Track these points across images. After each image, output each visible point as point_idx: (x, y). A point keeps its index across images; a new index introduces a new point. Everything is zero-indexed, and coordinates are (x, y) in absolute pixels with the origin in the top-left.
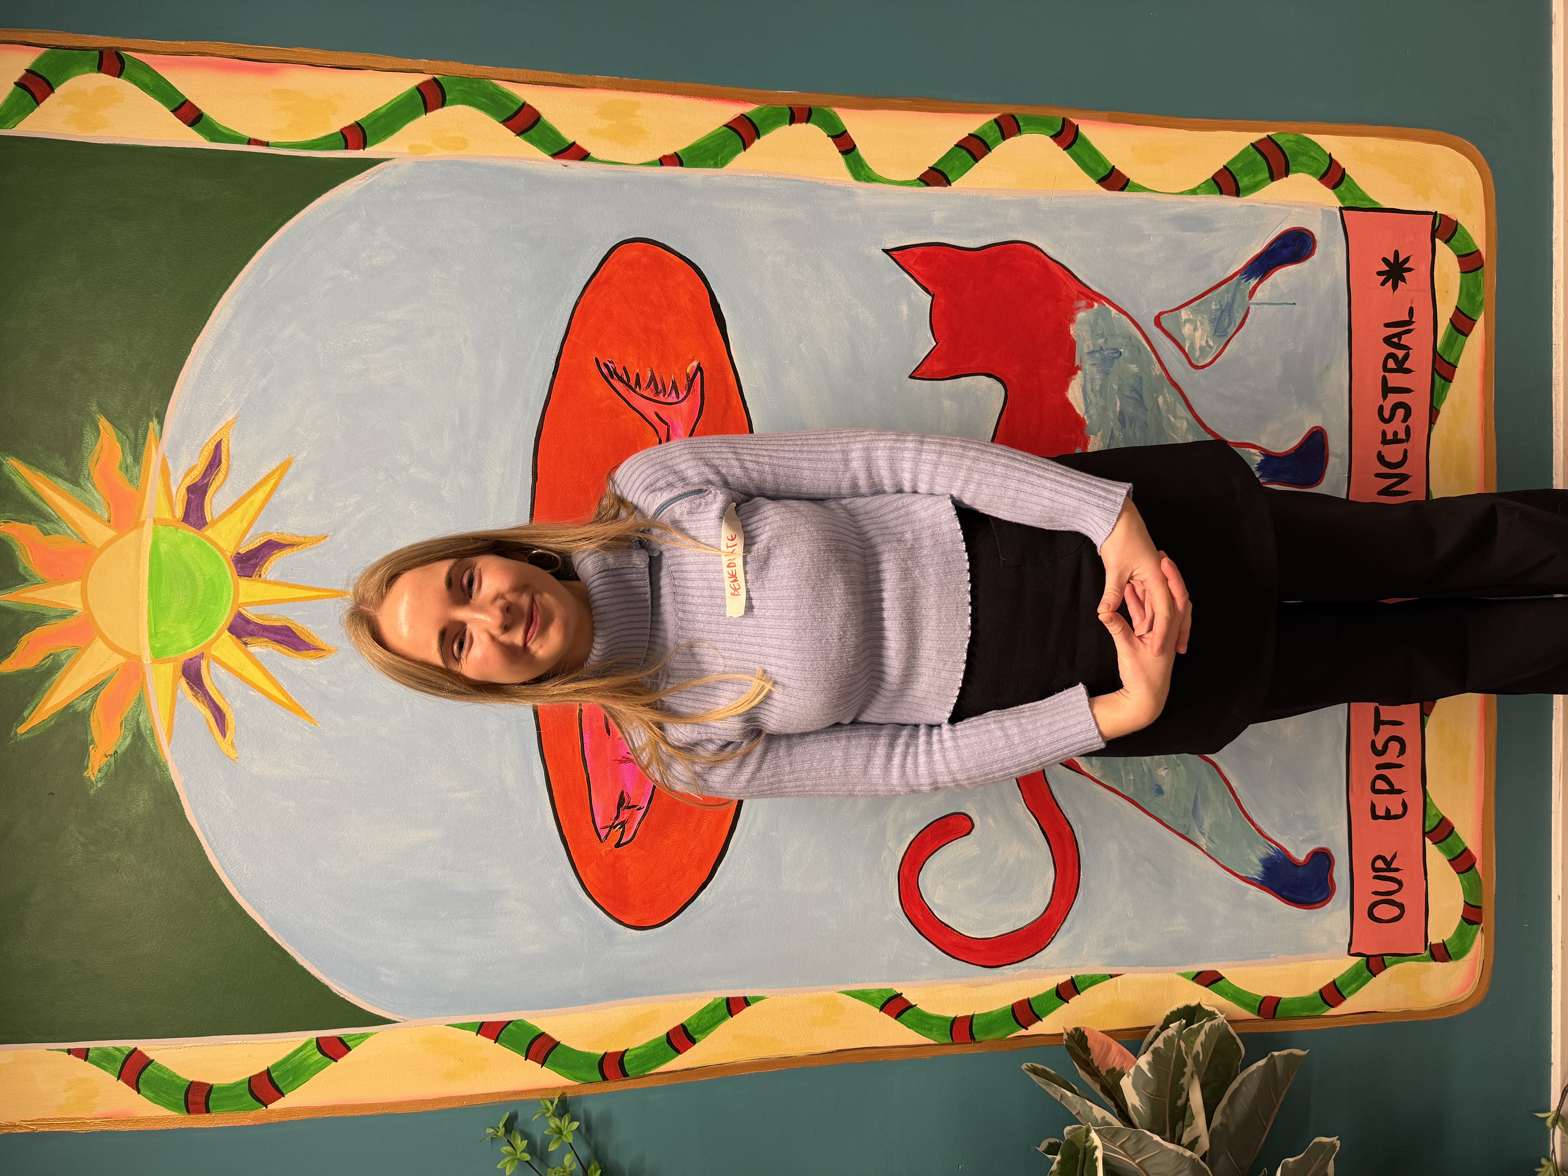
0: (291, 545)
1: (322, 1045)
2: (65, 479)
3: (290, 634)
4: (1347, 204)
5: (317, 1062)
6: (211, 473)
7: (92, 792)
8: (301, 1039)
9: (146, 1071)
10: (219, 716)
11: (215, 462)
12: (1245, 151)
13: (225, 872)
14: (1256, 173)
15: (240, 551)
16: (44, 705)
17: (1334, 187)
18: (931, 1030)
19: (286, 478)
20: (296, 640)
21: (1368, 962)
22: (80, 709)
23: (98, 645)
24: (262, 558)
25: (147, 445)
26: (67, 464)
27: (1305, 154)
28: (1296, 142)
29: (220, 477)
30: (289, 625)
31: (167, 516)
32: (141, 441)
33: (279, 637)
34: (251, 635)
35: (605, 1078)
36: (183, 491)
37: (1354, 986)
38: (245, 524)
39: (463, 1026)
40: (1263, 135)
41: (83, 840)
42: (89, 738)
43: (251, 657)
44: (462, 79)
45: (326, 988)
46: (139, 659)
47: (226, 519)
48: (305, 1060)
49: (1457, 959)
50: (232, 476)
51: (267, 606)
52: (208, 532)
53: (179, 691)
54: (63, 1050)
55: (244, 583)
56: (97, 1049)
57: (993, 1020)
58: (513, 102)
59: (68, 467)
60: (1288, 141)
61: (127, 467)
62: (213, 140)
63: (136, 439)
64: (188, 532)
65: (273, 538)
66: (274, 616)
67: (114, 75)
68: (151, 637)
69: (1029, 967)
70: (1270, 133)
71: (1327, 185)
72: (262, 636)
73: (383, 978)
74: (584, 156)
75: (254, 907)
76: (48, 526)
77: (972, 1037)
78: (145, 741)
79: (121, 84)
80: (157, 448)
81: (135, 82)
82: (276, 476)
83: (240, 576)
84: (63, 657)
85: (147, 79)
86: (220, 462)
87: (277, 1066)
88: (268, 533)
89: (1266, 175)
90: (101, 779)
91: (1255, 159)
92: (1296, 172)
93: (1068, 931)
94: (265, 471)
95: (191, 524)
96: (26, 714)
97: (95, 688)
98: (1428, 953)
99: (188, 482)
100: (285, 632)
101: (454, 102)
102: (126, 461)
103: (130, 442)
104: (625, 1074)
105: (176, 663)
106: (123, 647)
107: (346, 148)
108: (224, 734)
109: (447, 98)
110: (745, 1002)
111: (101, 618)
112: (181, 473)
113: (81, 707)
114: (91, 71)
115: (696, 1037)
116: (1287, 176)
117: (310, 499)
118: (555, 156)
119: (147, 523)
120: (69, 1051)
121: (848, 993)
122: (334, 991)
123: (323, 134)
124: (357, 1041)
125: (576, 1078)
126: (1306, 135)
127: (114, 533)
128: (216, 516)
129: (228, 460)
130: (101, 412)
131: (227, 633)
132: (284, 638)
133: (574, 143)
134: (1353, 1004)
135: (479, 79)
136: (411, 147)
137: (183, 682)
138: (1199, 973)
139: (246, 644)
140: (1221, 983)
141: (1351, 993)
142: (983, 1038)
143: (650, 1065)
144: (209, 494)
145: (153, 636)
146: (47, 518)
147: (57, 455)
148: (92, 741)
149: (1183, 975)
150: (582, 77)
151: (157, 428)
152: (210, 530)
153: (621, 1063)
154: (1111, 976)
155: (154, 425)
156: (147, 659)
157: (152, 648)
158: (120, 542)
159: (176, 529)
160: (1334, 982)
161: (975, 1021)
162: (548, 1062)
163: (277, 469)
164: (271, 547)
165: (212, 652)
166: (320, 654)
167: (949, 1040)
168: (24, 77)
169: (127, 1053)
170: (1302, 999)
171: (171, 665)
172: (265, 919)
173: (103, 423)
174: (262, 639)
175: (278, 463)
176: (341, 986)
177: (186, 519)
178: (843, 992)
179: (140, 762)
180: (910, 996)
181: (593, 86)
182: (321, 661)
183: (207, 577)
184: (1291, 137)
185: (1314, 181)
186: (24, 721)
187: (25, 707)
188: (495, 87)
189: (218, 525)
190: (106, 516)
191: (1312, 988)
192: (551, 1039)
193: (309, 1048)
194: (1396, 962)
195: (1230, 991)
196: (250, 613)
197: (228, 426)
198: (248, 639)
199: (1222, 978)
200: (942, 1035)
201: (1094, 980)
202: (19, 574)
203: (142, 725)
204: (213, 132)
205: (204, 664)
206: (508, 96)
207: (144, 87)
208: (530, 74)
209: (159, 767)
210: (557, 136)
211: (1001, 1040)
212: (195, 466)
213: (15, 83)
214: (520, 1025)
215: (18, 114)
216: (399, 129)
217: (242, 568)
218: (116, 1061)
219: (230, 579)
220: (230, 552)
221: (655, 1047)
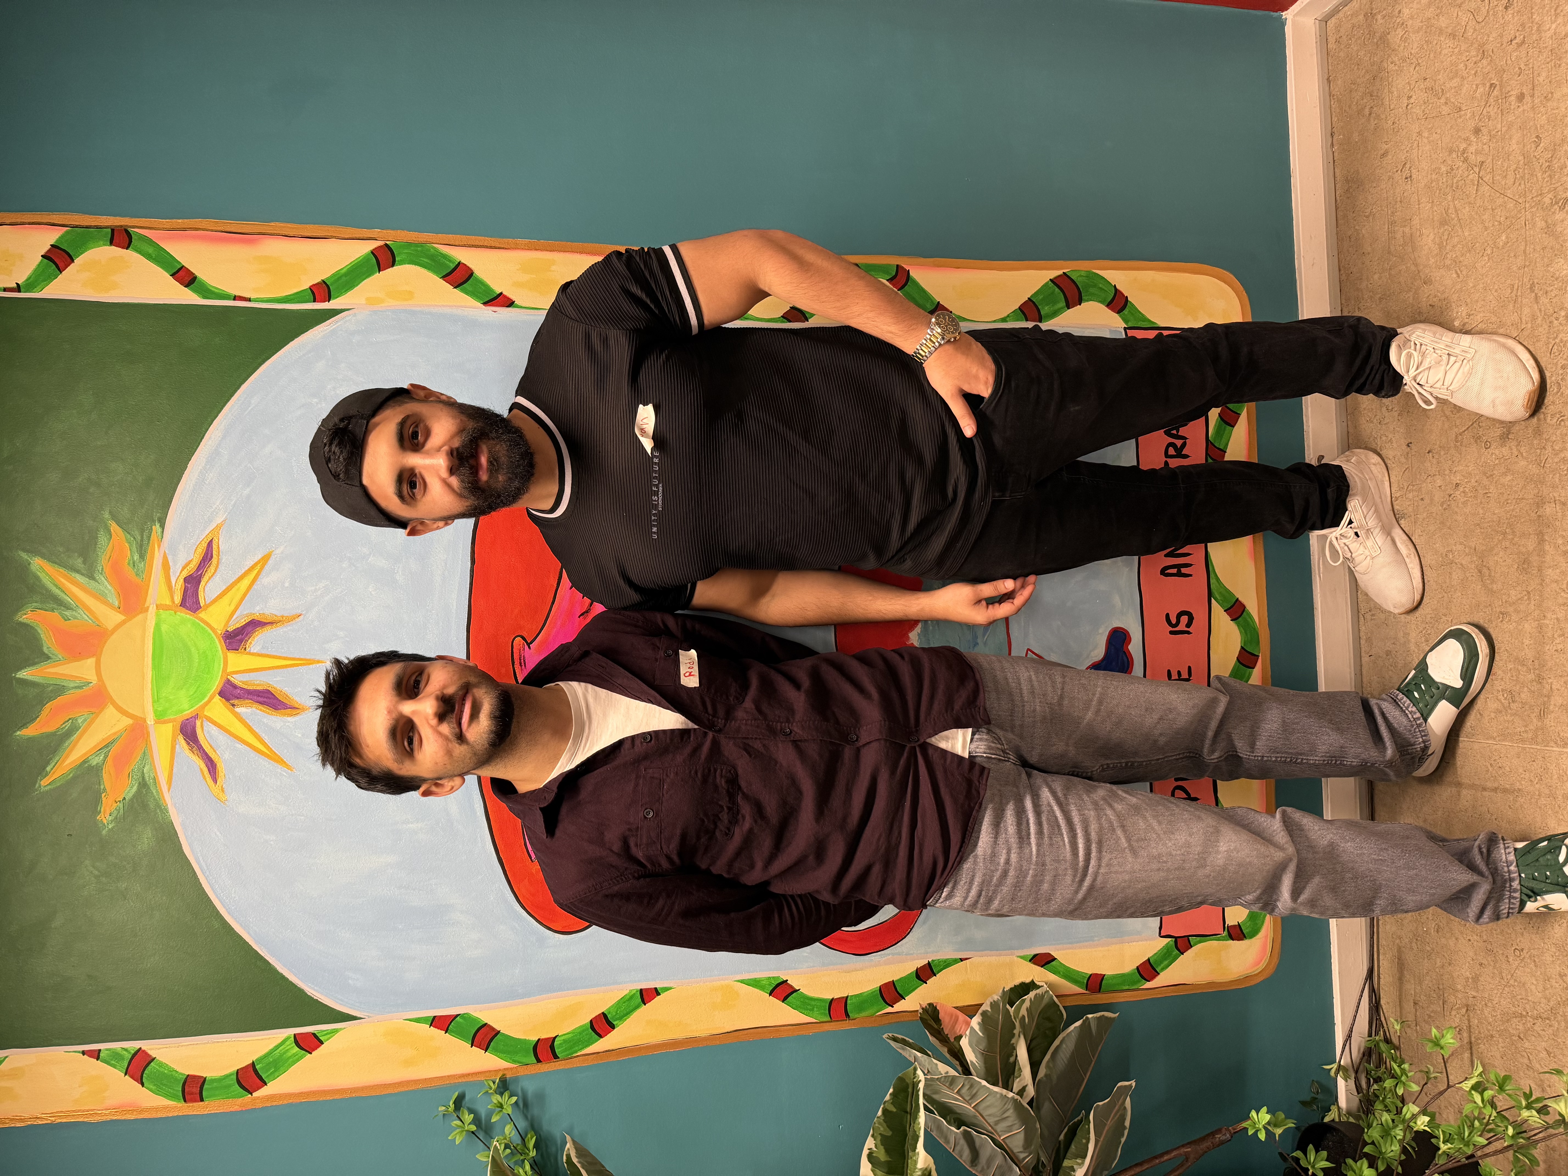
0: (271, 623)
1: (299, 1041)
2: (83, 574)
3: (270, 696)
4: (1130, 325)
5: (294, 1055)
6: (204, 566)
7: (104, 832)
8: (281, 1035)
9: (149, 1067)
10: (211, 766)
11: (207, 557)
12: (1046, 285)
13: (217, 896)
14: (1055, 303)
15: (229, 629)
16: (64, 761)
17: (1119, 311)
18: (812, 1010)
19: (267, 567)
20: (275, 701)
21: (1176, 942)
22: (95, 763)
23: (110, 710)
24: (247, 634)
25: (150, 545)
26: (84, 562)
27: (1095, 286)
28: (1087, 277)
29: (212, 569)
30: (270, 689)
31: (168, 602)
32: (145, 542)
33: (261, 699)
34: (238, 698)
35: (539, 1061)
36: (181, 581)
37: (1166, 962)
38: (233, 607)
39: (418, 1020)
40: (1060, 272)
41: (96, 873)
42: (102, 787)
43: (238, 716)
44: (409, 244)
45: (301, 991)
46: (145, 720)
47: (217, 603)
48: (285, 1053)
49: (1251, 937)
50: (222, 568)
51: (251, 674)
52: (202, 615)
53: (177, 746)
54: (79, 1052)
55: (232, 656)
56: (107, 1050)
57: (864, 1001)
58: (450, 261)
59: (85, 564)
60: (1080, 276)
61: (134, 563)
62: (205, 297)
63: (142, 540)
64: (184, 615)
65: (256, 618)
66: (258, 681)
67: (123, 248)
68: (154, 702)
69: (893, 954)
70: (1065, 271)
71: (1113, 310)
72: (247, 698)
73: (350, 981)
74: (510, 303)
75: (241, 925)
76: (68, 613)
77: (847, 1015)
78: (149, 788)
79: (129, 255)
80: (159, 546)
81: (140, 252)
82: (258, 567)
83: (229, 650)
84: (80, 721)
85: (151, 250)
86: (212, 557)
87: (260, 1059)
88: (251, 614)
89: (1063, 304)
90: (112, 821)
91: (1054, 290)
92: (1087, 301)
93: (924, 923)
94: (249, 563)
95: (187, 608)
96: (48, 769)
97: (106, 746)
98: (1226, 933)
99: (185, 574)
100: (266, 695)
101: (402, 262)
102: (133, 559)
103: (137, 543)
104: (556, 1057)
105: (175, 723)
106: (130, 711)
107: (314, 301)
108: (215, 781)
109: (397, 259)
110: (656, 992)
111: (112, 688)
112: (179, 567)
113: (95, 761)
114: (104, 245)
115: (615, 1023)
116: (1080, 304)
117: (287, 585)
118: (485, 304)
119: (151, 608)
120: (84, 1053)
121: (742, 981)
122: (309, 994)
123: (295, 291)
124: (329, 1036)
125: (514, 1061)
126: (1094, 271)
127: (123, 618)
128: (208, 602)
129: (218, 555)
130: (113, 519)
131: (218, 697)
132: (265, 700)
133: (501, 293)
134: (1165, 978)
135: (421, 244)
136: (367, 299)
137: (181, 738)
138: (1035, 956)
139: (233, 705)
140: (1054, 963)
141: (1163, 969)
142: (857, 1016)
143: (577, 1048)
144: (203, 583)
145: (156, 701)
146: (68, 607)
147: (76, 554)
148: (105, 789)
149: (1021, 957)
150: (506, 240)
151: (160, 530)
152: (203, 612)
153: (552, 1047)
154: (962, 960)
155: (157, 527)
156: (150, 722)
157: (155, 711)
158: (128, 625)
159: (175, 613)
160: (1149, 960)
161: (849, 1002)
162: (490, 1048)
163: (259, 562)
164: (254, 625)
165: (206, 713)
166: (295, 712)
167: (828, 1019)
168: (49, 251)
169: (133, 1052)
170: (1123, 975)
171: (171, 725)
172: (250, 935)
173: (114, 526)
174: (247, 701)
175: (260, 557)
176: (314, 990)
177: (183, 604)
178: (738, 981)
179: (145, 806)
180: (794, 983)
181: (516, 248)
182: (297, 718)
183: (201, 651)
184: (1083, 273)
185: (1103, 307)
186: (47, 775)
187: (48, 763)
188: (435, 249)
189: (211, 609)
190: (116, 604)
191: (1129, 966)
192: (493, 1029)
193: (288, 1043)
194: (1200, 942)
195: (1061, 970)
196: (237, 680)
197: (219, 527)
198: (236, 702)
199: (1054, 959)
200: (821, 1014)
201: (947, 964)
202: (44, 654)
203: (146, 775)
204: (205, 291)
205: (198, 723)
206: (445, 256)
207: (148, 257)
208: (465, 239)
209: (161, 810)
210: (487, 288)
211: (871, 1016)
212: (191, 561)
213: (42, 256)
214: (466, 1017)
215: (43, 281)
216: (357, 285)
217: (230, 643)
218: (123, 1059)
219: (221, 652)
220: (220, 629)
221: (580, 1033)
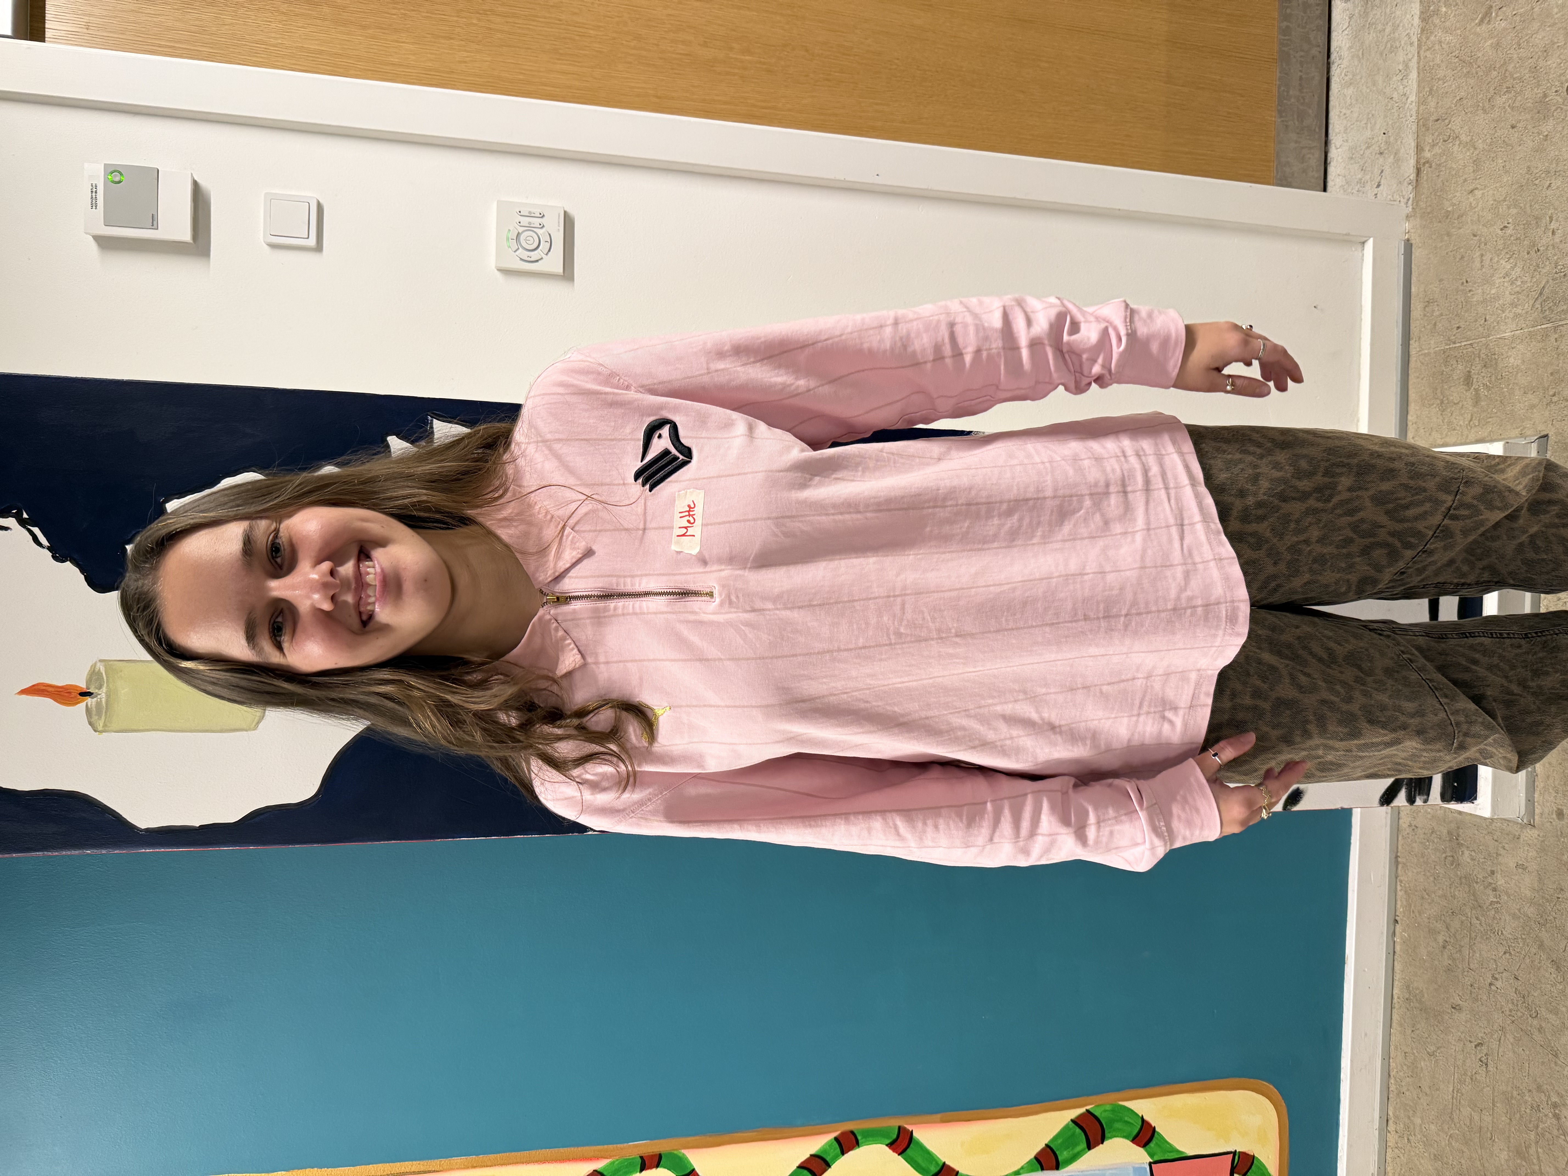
4: (1156, 1158)
12: (1066, 1127)
14: (1075, 1145)
17: (1144, 1145)
27: (1120, 1120)
28: (1112, 1111)
40: (1082, 1110)
60: (1105, 1111)
70: (1088, 1107)
71: (1138, 1144)
89: (1084, 1145)
91: (1075, 1132)
92: (1111, 1138)
116: (1102, 1143)
126: (1121, 1103)
184: (1108, 1107)
185: (1128, 1143)
